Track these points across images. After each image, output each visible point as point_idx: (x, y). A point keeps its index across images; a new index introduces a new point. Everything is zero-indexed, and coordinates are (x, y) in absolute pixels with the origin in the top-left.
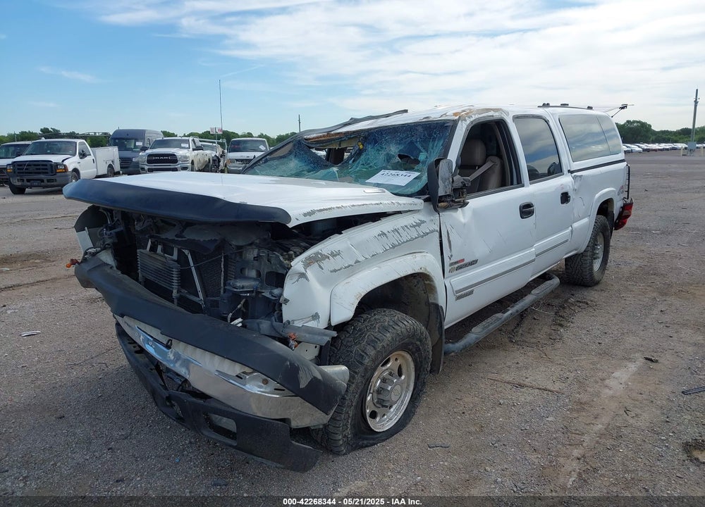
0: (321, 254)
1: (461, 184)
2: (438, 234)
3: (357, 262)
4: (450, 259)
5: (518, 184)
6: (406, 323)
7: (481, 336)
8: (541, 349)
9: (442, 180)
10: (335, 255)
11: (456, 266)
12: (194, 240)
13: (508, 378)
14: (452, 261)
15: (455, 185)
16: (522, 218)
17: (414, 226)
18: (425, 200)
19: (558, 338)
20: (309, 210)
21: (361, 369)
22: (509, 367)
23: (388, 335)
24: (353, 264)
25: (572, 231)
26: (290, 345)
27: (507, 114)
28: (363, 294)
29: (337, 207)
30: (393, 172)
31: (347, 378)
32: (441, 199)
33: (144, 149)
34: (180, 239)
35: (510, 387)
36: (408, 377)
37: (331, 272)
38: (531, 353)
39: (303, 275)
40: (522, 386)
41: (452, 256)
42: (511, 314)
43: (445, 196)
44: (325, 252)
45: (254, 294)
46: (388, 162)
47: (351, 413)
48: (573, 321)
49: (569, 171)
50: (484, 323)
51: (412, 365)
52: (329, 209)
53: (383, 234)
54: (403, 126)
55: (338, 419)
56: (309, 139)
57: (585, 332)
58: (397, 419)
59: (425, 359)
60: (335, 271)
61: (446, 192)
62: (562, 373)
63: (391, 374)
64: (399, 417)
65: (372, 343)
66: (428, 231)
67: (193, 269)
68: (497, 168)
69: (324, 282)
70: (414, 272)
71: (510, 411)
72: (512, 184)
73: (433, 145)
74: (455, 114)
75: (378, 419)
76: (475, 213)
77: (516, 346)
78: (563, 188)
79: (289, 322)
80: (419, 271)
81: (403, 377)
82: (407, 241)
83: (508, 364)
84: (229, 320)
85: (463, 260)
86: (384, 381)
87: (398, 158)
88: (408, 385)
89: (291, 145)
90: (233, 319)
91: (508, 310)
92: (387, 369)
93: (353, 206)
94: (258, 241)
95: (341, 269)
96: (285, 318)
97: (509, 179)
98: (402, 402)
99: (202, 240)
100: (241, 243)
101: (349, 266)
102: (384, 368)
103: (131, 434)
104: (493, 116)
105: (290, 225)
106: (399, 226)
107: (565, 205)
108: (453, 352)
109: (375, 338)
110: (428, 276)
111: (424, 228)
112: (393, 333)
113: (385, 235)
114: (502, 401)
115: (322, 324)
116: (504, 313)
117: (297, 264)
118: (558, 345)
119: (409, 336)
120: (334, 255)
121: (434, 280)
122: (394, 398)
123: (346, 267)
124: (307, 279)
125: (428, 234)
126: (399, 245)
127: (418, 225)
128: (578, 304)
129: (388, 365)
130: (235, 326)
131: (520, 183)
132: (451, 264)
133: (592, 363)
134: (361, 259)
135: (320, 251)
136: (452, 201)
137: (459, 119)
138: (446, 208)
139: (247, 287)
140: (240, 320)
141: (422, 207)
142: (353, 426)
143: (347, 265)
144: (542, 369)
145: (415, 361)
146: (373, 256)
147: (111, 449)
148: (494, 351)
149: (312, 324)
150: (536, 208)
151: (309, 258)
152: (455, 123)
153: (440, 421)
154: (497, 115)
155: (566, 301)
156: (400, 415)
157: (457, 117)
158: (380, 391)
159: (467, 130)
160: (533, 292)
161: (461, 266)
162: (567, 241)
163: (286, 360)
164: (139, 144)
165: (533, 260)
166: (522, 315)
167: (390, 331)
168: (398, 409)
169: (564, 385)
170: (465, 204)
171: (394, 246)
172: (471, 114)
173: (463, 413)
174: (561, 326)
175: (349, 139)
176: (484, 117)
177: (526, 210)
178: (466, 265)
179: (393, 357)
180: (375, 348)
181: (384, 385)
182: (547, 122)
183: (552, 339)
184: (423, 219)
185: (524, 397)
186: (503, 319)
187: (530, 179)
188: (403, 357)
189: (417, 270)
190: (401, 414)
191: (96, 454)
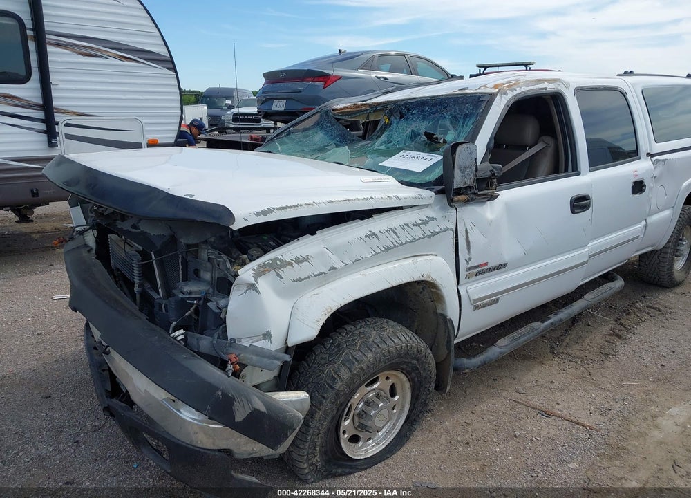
0: (280, 260)
1: (489, 174)
2: (452, 234)
3: (333, 268)
4: (468, 262)
5: (573, 171)
6: (396, 340)
7: (508, 351)
8: (586, 366)
9: (460, 168)
10: (302, 262)
11: (475, 271)
12: (146, 233)
13: (535, 401)
14: (469, 266)
15: (479, 175)
16: (573, 212)
17: (418, 225)
18: (437, 193)
19: (612, 353)
20: (264, 208)
21: (331, 394)
22: (541, 386)
23: (370, 355)
24: (326, 270)
25: (646, 226)
26: (227, 369)
27: (567, 85)
28: (334, 309)
29: (306, 204)
30: (414, 154)
31: (307, 406)
32: (458, 192)
33: (231, 107)
34: (134, 230)
35: (534, 413)
36: (404, 397)
37: (294, 281)
38: (572, 371)
39: (252, 287)
40: (548, 414)
41: (470, 259)
42: (552, 324)
43: (466, 188)
44: (287, 258)
45: (201, 302)
46: (413, 141)
47: (319, 441)
48: (636, 331)
49: (648, 155)
50: (515, 334)
51: (408, 385)
52: (295, 206)
53: (374, 235)
54: (433, 98)
55: (301, 446)
56: (337, 110)
57: (647, 347)
58: (386, 444)
59: (426, 378)
60: (300, 280)
61: (465, 183)
62: (604, 401)
63: (378, 396)
64: (388, 442)
65: (348, 363)
66: (438, 230)
67: (154, 262)
68: (550, 151)
69: (282, 293)
70: (412, 280)
71: (525, 448)
72: (566, 171)
73: (463, 123)
74: (496, 87)
75: (360, 444)
76: (509, 207)
77: (557, 359)
78: (636, 176)
79: (234, 340)
80: (419, 279)
81: (396, 398)
82: (407, 242)
83: (541, 382)
84: (171, 329)
85: (486, 264)
86: (367, 403)
87: (424, 136)
88: (403, 407)
89: (318, 116)
90: (175, 330)
91: (549, 319)
92: (374, 389)
93: (331, 202)
94: (212, 239)
95: (309, 277)
96: (230, 335)
97: (563, 165)
98: (394, 425)
99: (152, 234)
100: (191, 241)
101: (321, 274)
102: (369, 389)
103: (104, 426)
104: (546, 88)
105: (235, 227)
106: (397, 226)
107: (637, 195)
108: (468, 368)
109: (353, 357)
110: (433, 283)
111: (433, 227)
112: (377, 353)
113: (376, 235)
114: (517, 433)
115: (275, 345)
116: (543, 322)
117: (246, 273)
118: (609, 363)
119: (399, 356)
120: (298, 261)
121: (442, 289)
122: (378, 424)
123: (315, 276)
124: (257, 291)
125: (438, 233)
126: (395, 247)
127: (425, 223)
128: (647, 310)
129: (375, 386)
130: (175, 338)
131: (576, 171)
132: (469, 269)
133: (647, 393)
134: (339, 265)
135: (280, 257)
136: (475, 194)
137: (497, 93)
138: (466, 202)
139: (196, 292)
140: (181, 331)
141: (431, 201)
142: (324, 454)
143: (317, 273)
144: (581, 393)
145: (411, 380)
146: (356, 261)
147: (77, 442)
148: (529, 363)
149: (262, 344)
150: (594, 201)
151: (264, 265)
152: (492, 96)
153: (436, 450)
154: (551, 87)
155: (633, 305)
156: (390, 440)
157: (497, 90)
158: (363, 414)
159: (507, 105)
160: (586, 296)
161: (482, 270)
162: (637, 238)
163: (218, 389)
164: (229, 102)
165: (586, 263)
166: (574, 320)
167: (374, 350)
168: (388, 433)
169: (602, 418)
170: (493, 197)
171: (387, 249)
172: (515, 87)
173: (468, 443)
174: (619, 337)
175: (375, 111)
176: (532, 90)
177: (580, 203)
178: (490, 270)
179: (382, 376)
180: (351, 371)
181: (367, 409)
182: (624, 94)
183: (603, 353)
184: (432, 215)
185: (550, 429)
186: (540, 330)
187: (591, 165)
188: (396, 376)
189: (417, 277)
190: (392, 438)
191: (61, 445)
